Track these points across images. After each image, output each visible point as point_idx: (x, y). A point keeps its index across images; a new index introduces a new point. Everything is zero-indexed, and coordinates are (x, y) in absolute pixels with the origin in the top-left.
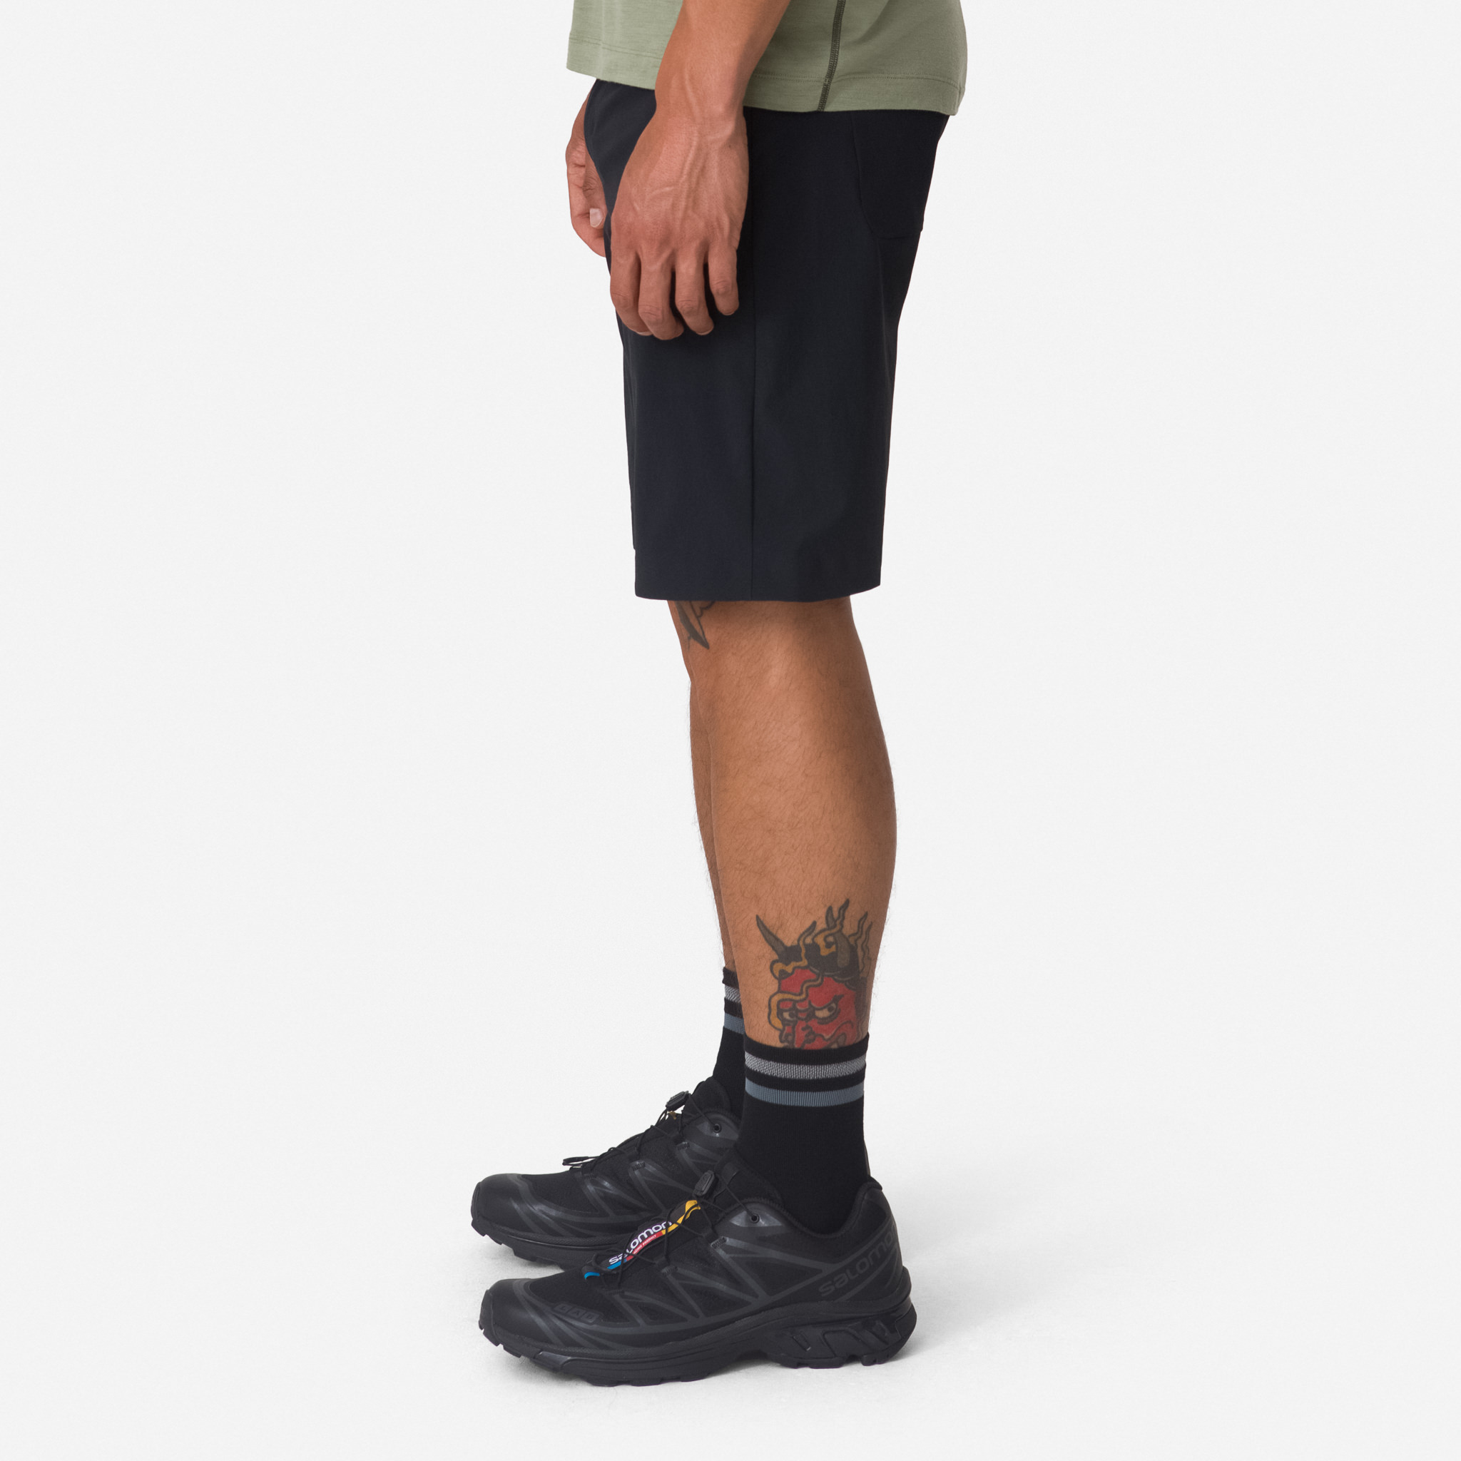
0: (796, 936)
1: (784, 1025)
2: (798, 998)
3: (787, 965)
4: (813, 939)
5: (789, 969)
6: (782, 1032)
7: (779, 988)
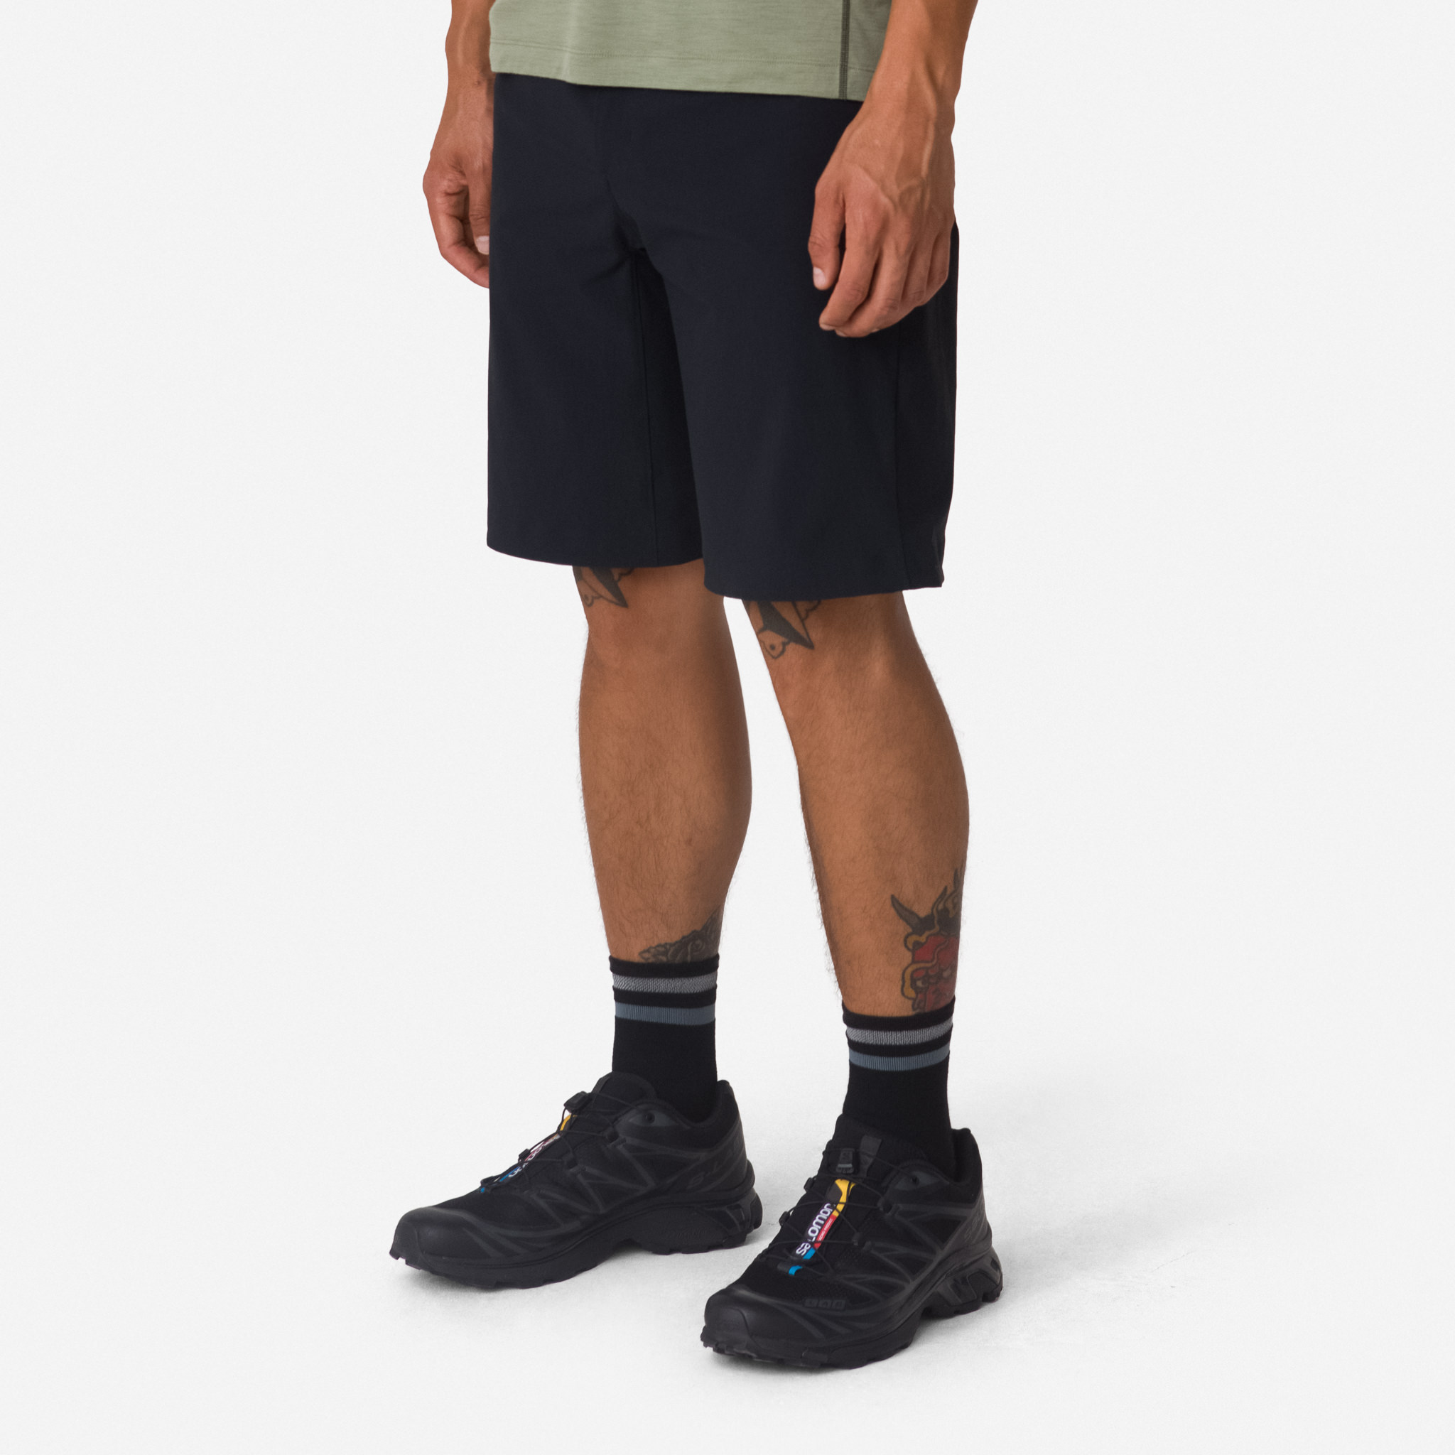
0: (930, 905)
1: (917, 993)
2: (929, 965)
3: (921, 935)
4: (944, 905)
5: (923, 939)
6: (914, 1000)
7: (913, 958)
